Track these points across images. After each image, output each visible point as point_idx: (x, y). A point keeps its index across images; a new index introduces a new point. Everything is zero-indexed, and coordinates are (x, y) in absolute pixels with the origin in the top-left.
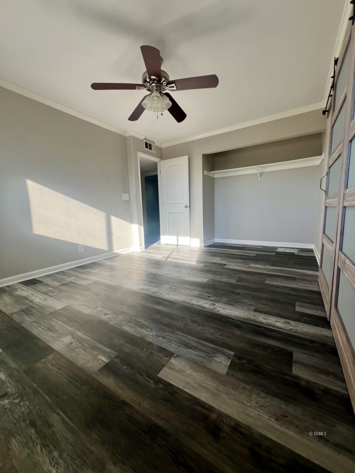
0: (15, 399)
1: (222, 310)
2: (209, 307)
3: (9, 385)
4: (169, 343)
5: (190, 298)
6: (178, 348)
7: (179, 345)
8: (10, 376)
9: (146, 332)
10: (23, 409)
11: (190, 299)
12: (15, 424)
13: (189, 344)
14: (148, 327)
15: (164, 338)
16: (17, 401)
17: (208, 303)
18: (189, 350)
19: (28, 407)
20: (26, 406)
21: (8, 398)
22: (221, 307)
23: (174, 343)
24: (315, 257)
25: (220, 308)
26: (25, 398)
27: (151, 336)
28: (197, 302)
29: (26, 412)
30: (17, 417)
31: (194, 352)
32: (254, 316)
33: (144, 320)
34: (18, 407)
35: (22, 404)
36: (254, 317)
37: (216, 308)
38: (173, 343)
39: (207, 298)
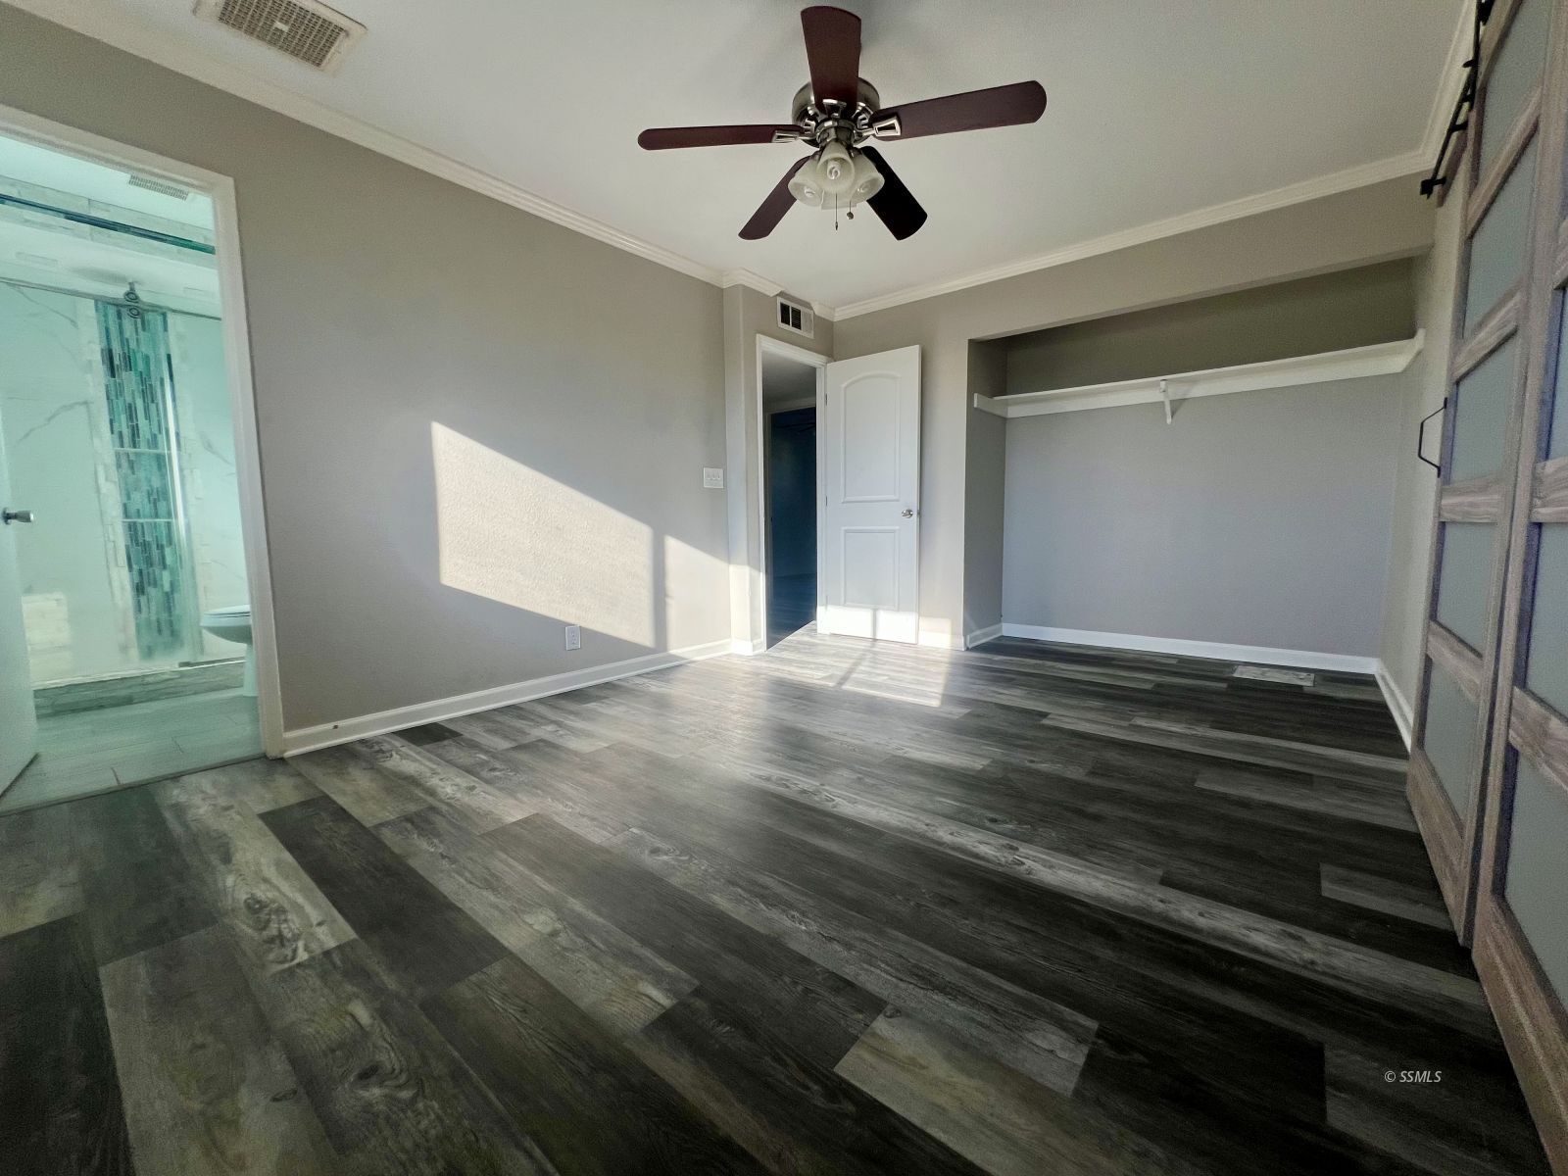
0: (400, 1087)
1: (1043, 869)
2: (998, 854)
3: (381, 1042)
4: (865, 966)
5: (928, 822)
6: (897, 986)
7: (898, 975)
8: (383, 1014)
9: (788, 923)
10: (424, 1124)
11: (927, 825)
12: (402, 1164)
13: (933, 974)
14: (791, 906)
15: (848, 946)
16: (405, 1094)
17: (992, 841)
18: (938, 997)
19: (439, 1118)
20: (433, 1116)
21: (381, 1084)
22: (1039, 858)
23: (883, 966)
24: (1384, 706)
25: (1034, 861)
26: (427, 1091)
27: (805, 938)
28: (952, 834)
29: (433, 1132)
30: (408, 1144)
31: (953, 1005)
32: (1162, 901)
33: (779, 881)
34: (409, 1113)
35: (420, 1106)
36: (1161, 905)
37: (1023, 863)
38: (879, 967)
39: (988, 824)
